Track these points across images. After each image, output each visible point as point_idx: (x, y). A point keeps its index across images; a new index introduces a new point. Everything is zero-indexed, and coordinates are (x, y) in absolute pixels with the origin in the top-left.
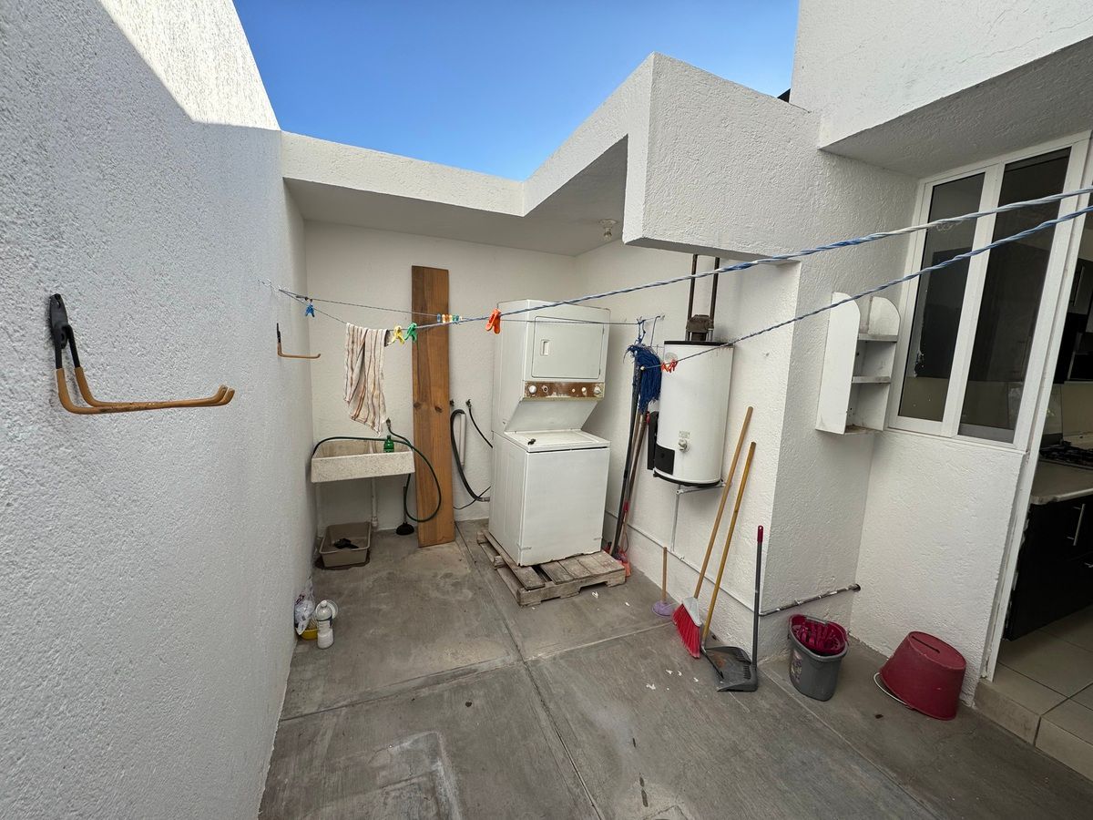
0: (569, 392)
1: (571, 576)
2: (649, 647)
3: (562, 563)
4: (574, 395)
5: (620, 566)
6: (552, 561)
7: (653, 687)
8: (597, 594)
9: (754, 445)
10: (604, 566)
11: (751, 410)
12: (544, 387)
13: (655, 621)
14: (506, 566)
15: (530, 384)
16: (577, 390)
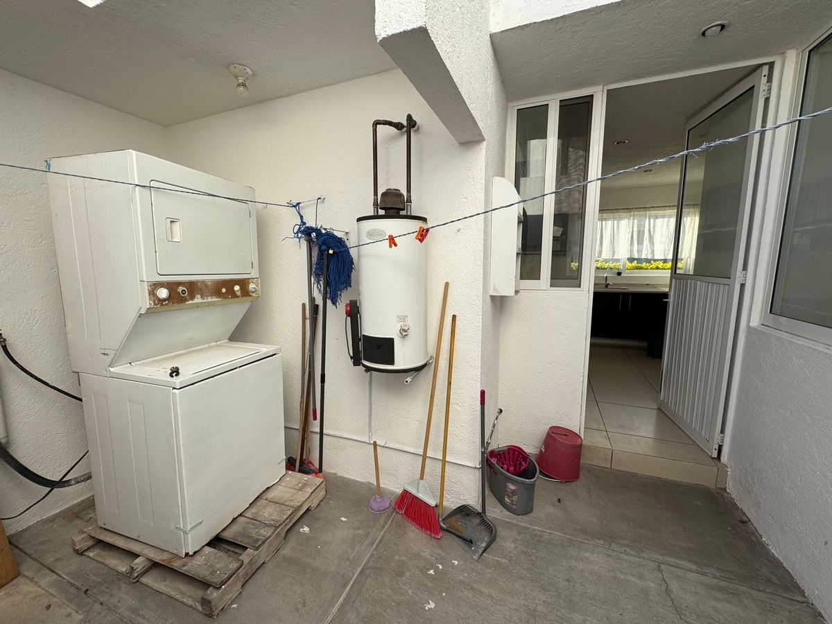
0: (217, 293)
1: (269, 526)
2: (397, 557)
3: (248, 514)
4: (224, 296)
5: (318, 480)
6: (234, 520)
7: (432, 605)
8: (306, 529)
9: (454, 317)
10: (300, 489)
11: (447, 285)
12: (181, 289)
13: (382, 521)
14: (155, 565)
15: (156, 286)
16: (228, 289)
